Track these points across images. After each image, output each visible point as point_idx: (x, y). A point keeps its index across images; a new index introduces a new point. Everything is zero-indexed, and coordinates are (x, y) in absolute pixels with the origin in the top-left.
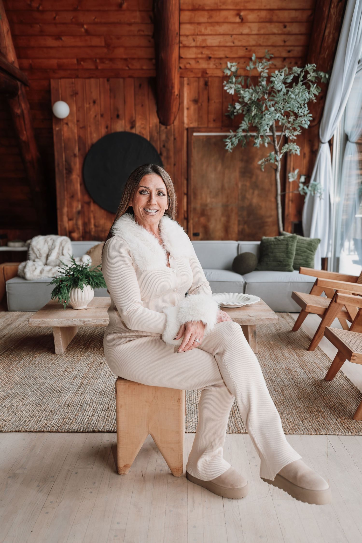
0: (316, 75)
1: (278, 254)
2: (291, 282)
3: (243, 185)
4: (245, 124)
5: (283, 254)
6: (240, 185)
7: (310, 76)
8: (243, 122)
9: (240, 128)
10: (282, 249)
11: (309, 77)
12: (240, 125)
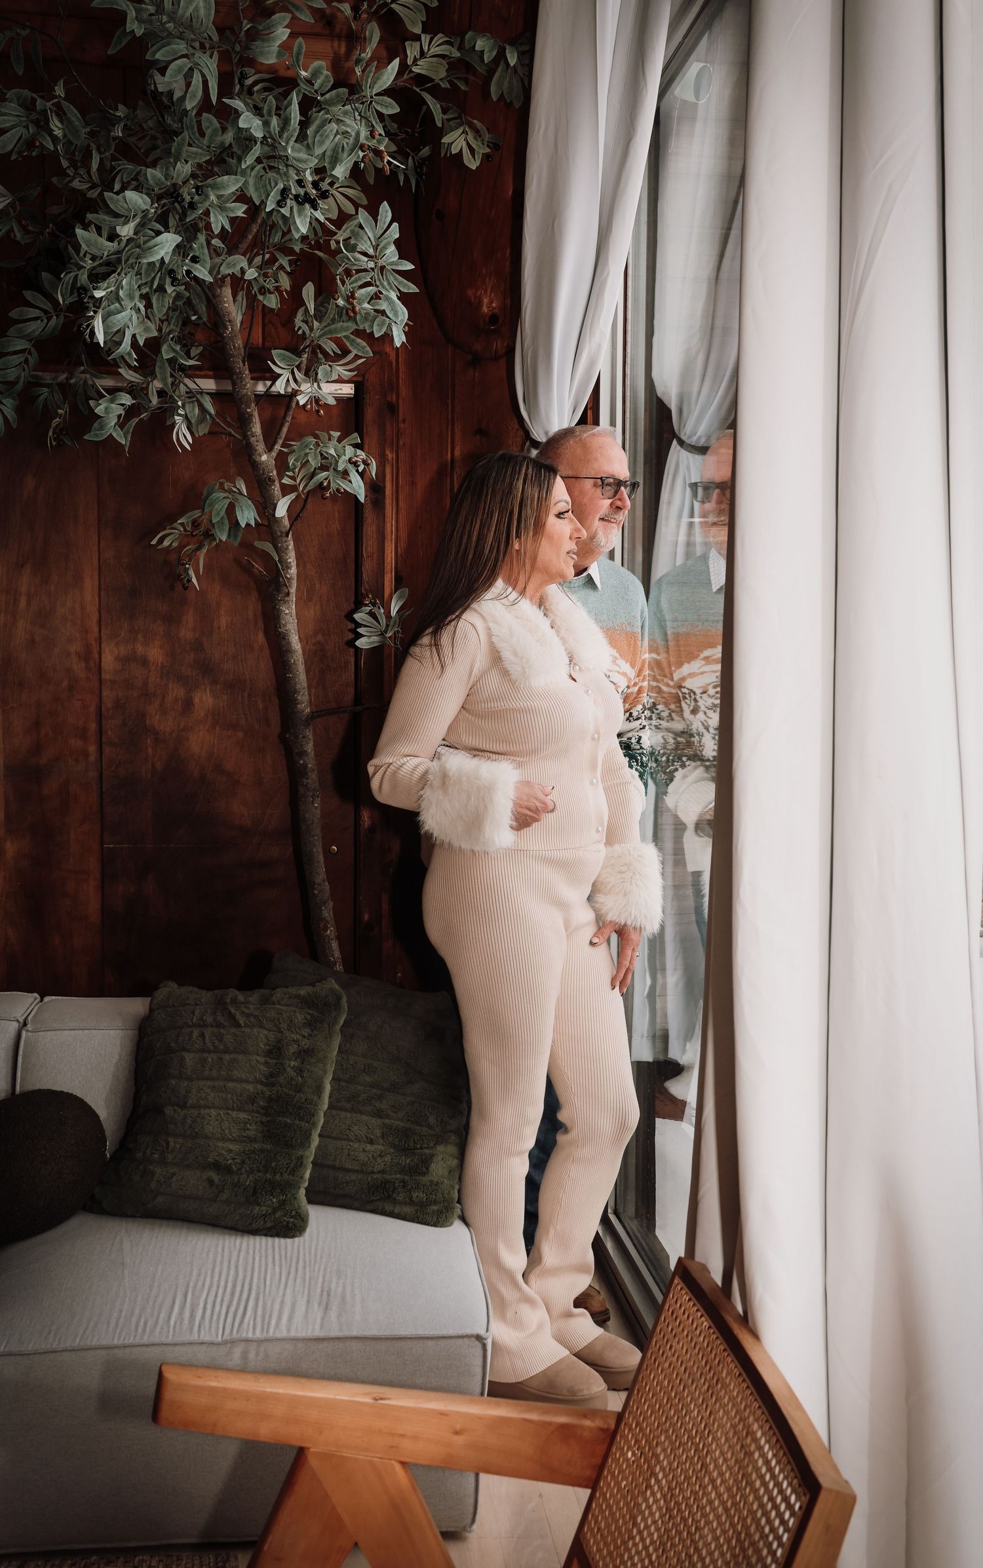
0: (456, 54)
1: (213, 1112)
2: (247, 1341)
3: (126, 660)
4: (46, 312)
5: (243, 1115)
6: (109, 660)
7: (423, 54)
8: (28, 295)
9: (12, 331)
10: (241, 1081)
11: (415, 60)
12: (14, 314)
